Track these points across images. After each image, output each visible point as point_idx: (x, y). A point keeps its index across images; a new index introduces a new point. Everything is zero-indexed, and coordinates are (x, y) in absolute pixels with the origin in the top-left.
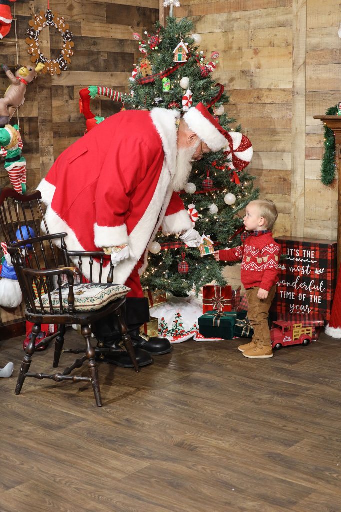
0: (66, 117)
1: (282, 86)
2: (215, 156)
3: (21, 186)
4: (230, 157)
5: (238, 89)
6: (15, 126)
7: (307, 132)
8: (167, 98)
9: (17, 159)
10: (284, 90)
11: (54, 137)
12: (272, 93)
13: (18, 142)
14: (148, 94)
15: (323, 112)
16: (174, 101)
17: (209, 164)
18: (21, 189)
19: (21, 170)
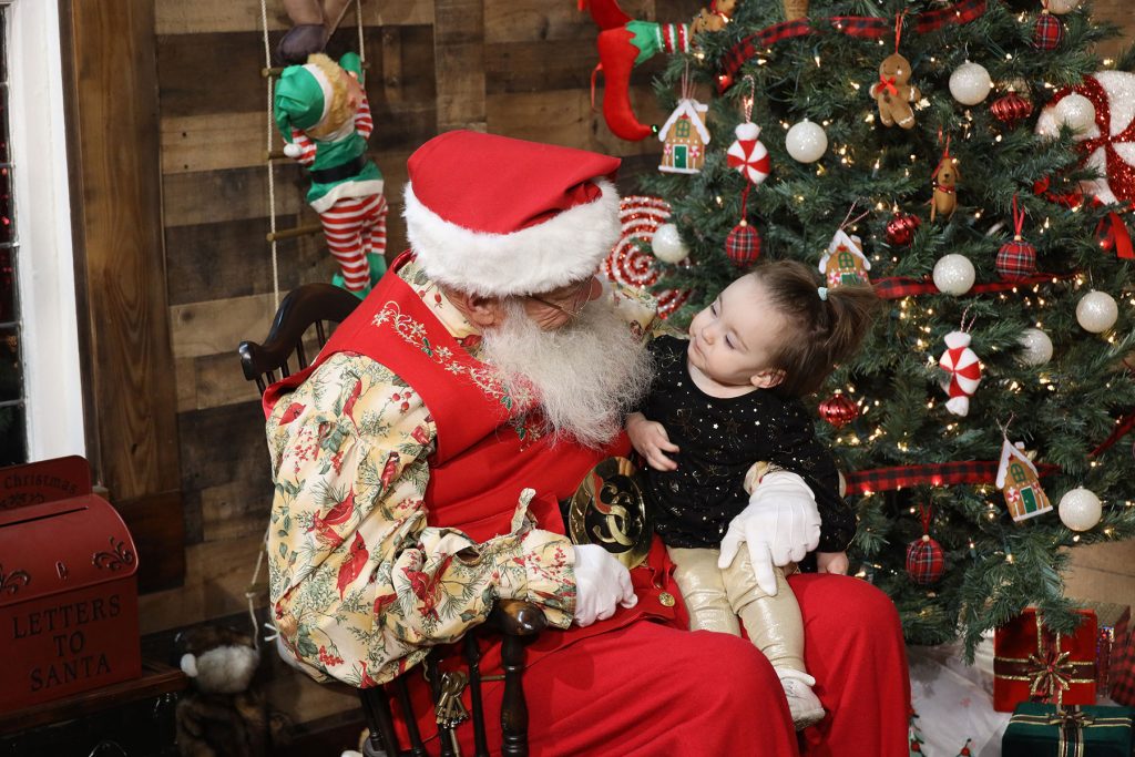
0: (531, 23)
2: (1043, 160)
3: (364, 261)
4: (1098, 160)
6: (348, 58)
9: (350, 170)
11: (488, 92)
13: (349, 111)
17: (1021, 185)
18: (365, 273)
19: (365, 210)
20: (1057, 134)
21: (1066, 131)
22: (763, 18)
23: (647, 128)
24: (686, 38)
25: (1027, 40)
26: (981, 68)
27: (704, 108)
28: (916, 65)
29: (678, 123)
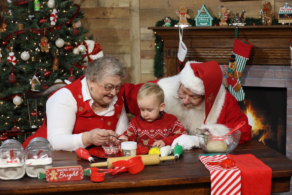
1: (122, 5)
2: (76, 59)
5: (88, 7)
7: (142, 39)
8: (38, 16)
10: (123, 8)
12: (114, 10)
14: (24, 12)
15: (154, 24)
16: (44, 18)
17: (72, 64)
20: (78, 53)
21: (80, 52)
22: (12, 29)
25: (71, 33)
26: (62, 40)
28: (49, 39)
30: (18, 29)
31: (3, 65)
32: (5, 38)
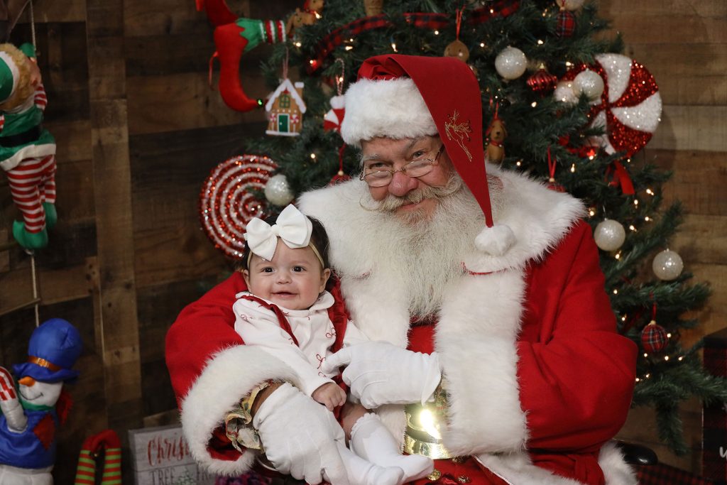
0: (159, 21)
2: (567, 120)
3: (41, 209)
4: (601, 119)
6: (25, 46)
9: (30, 136)
11: (128, 75)
13: (32, 89)
17: (553, 140)
18: (43, 218)
19: (43, 168)
20: (576, 101)
21: (584, 98)
22: (343, 16)
23: (253, 101)
24: (283, 31)
25: (551, 30)
26: (519, 51)
27: (300, 85)
28: (471, 49)
29: (281, 96)
30: (362, 16)
31: (308, 140)
32: (316, 47)
